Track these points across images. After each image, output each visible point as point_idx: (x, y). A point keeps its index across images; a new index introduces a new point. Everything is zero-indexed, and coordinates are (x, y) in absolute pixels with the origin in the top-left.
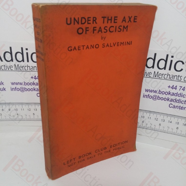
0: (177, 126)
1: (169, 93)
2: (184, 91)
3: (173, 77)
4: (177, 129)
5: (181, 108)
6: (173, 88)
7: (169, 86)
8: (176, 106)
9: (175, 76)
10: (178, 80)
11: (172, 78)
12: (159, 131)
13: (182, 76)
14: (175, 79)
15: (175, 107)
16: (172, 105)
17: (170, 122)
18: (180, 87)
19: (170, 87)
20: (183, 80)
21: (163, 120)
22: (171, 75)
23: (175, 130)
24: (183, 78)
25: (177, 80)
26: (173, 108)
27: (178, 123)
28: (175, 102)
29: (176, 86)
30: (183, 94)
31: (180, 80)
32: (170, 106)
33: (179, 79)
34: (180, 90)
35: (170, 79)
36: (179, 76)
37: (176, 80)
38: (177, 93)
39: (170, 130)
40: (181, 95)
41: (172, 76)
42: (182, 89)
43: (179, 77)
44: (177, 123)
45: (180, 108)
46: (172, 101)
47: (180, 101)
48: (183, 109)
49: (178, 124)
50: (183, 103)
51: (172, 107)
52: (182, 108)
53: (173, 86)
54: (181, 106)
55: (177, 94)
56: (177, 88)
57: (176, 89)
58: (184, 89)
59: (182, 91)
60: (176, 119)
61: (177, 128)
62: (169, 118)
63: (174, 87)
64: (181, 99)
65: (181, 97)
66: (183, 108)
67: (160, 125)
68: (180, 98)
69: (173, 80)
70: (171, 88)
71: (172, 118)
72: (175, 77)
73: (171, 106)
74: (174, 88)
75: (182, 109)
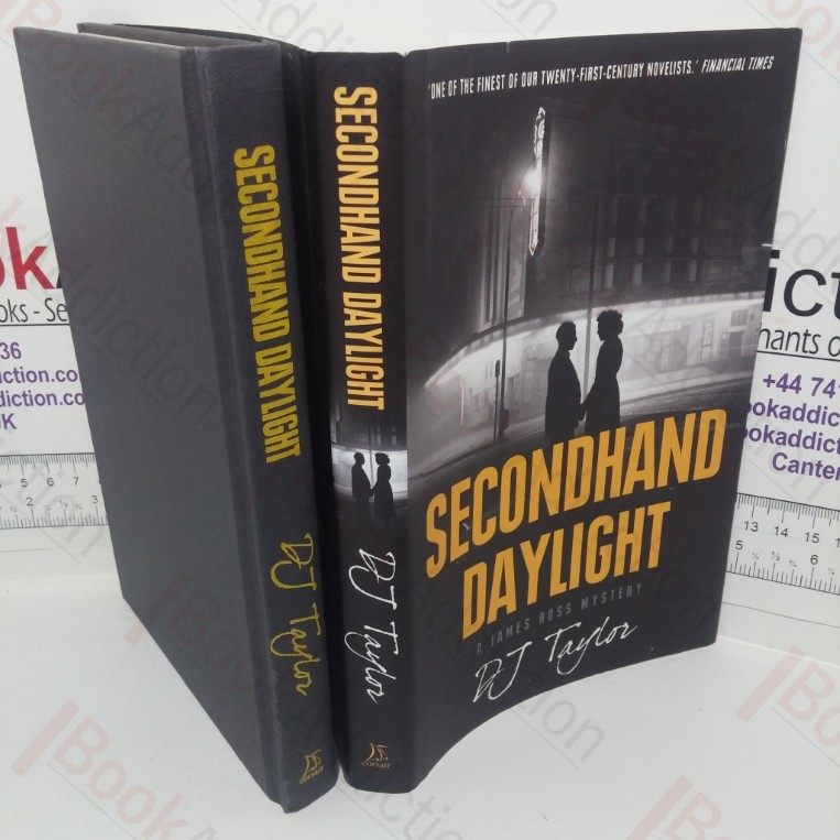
0: (812, 548)
1: (772, 409)
2: (831, 397)
3: (782, 338)
4: (814, 561)
5: (825, 471)
6: (784, 387)
7: (770, 376)
8: (804, 464)
9: (790, 335)
10: (804, 351)
11: (777, 344)
12: (738, 571)
13: (819, 336)
14: (791, 350)
15: (797, 466)
16: (785, 457)
17: (780, 530)
18: (814, 379)
19: (774, 382)
20: (823, 352)
21: (751, 526)
22: (772, 332)
23: (804, 569)
24: (823, 344)
25: (800, 352)
26: (790, 470)
27: (816, 535)
28: (797, 445)
29: (798, 378)
30: (829, 412)
31: (814, 349)
32: (779, 465)
33: (810, 346)
34: (813, 394)
35: (770, 350)
36: (806, 335)
37: (797, 350)
38: (805, 405)
39: (783, 568)
40: (820, 416)
41: (780, 335)
42: (825, 391)
43: (809, 339)
44: (811, 538)
45: (821, 472)
46: (784, 443)
47: (816, 442)
48: (835, 475)
49: (815, 540)
50: (832, 450)
51: (784, 467)
52: (829, 470)
53: (785, 377)
54: (824, 464)
55: (803, 413)
56: (801, 386)
57: (798, 389)
58: (833, 388)
59: (821, 399)
60: (806, 519)
61: (814, 559)
62: (776, 513)
63: (789, 384)
64: (821, 434)
65: (823, 423)
66: (833, 472)
67: (739, 547)
68: (818, 428)
69: (783, 351)
70: (778, 385)
71: (791, 516)
72: (792, 338)
73: (780, 462)
74: (791, 387)
75: (829, 475)
